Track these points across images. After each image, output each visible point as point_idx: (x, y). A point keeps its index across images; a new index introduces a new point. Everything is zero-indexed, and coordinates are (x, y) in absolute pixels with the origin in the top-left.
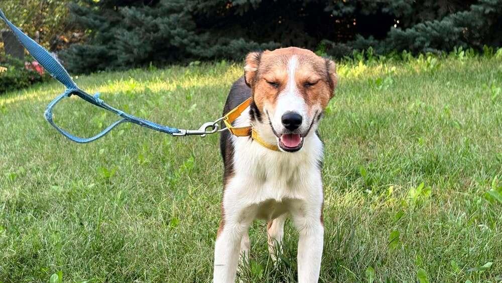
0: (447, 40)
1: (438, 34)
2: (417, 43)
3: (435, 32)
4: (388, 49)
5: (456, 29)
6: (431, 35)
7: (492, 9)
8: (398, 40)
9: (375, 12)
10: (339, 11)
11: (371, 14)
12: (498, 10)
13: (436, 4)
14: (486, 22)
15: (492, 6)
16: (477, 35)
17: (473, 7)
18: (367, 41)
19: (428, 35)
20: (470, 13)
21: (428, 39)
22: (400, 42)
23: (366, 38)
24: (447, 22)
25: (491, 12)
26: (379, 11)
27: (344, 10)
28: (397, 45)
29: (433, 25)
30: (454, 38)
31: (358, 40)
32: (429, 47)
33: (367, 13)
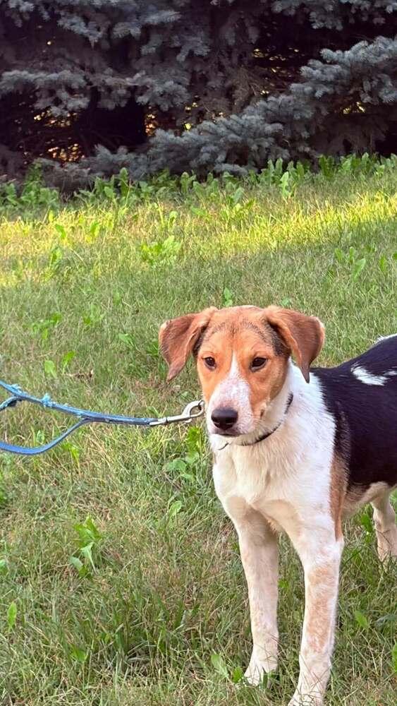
0: (254, 147)
1: (239, 139)
2: (205, 157)
3: (233, 136)
4: (153, 169)
5: (269, 128)
6: (227, 142)
7: (328, 90)
8: (170, 151)
9: (123, 104)
10: (62, 107)
11: (118, 107)
12: (337, 89)
13: (229, 83)
14: (318, 109)
15: (326, 83)
16: (305, 134)
17: (294, 86)
18: (116, 157)
19: (222, 140)
20: (290, 97)
21: (222, 149)
22: (172, 155)
23: (113, 150)
24: (252, 117)
25: (325, 94)
26: (132, 101)
27: (70, 105)
28: (168, 160)
29: (229, 123)
30: (266, 144)
31: (98, 157)
32: (225, 162)
33: (110, 105)
